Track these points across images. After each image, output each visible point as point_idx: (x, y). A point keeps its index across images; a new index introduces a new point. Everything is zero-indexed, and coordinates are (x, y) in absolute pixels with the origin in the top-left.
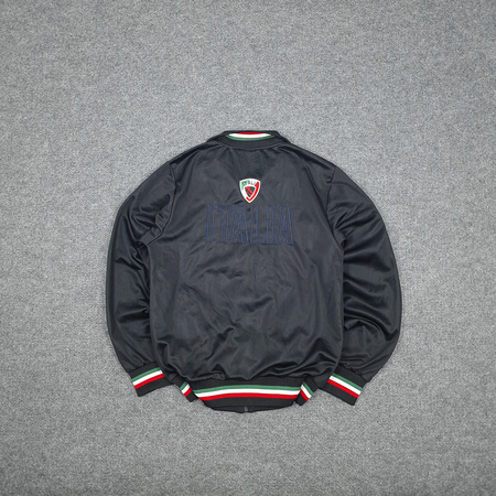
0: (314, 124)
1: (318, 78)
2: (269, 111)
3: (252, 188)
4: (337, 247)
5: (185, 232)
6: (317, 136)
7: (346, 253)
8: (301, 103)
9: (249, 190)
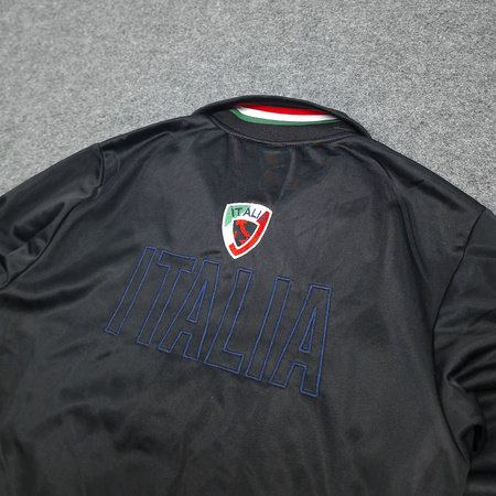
0: (445, 114)
1: (473, 25)
2: (341, 79)
3: (250, 226)
4: (447, 445)
5: (68, 297)
6: (447, 139)
7: (474, 474)
8: (422, 69)
9: (242, 230)
